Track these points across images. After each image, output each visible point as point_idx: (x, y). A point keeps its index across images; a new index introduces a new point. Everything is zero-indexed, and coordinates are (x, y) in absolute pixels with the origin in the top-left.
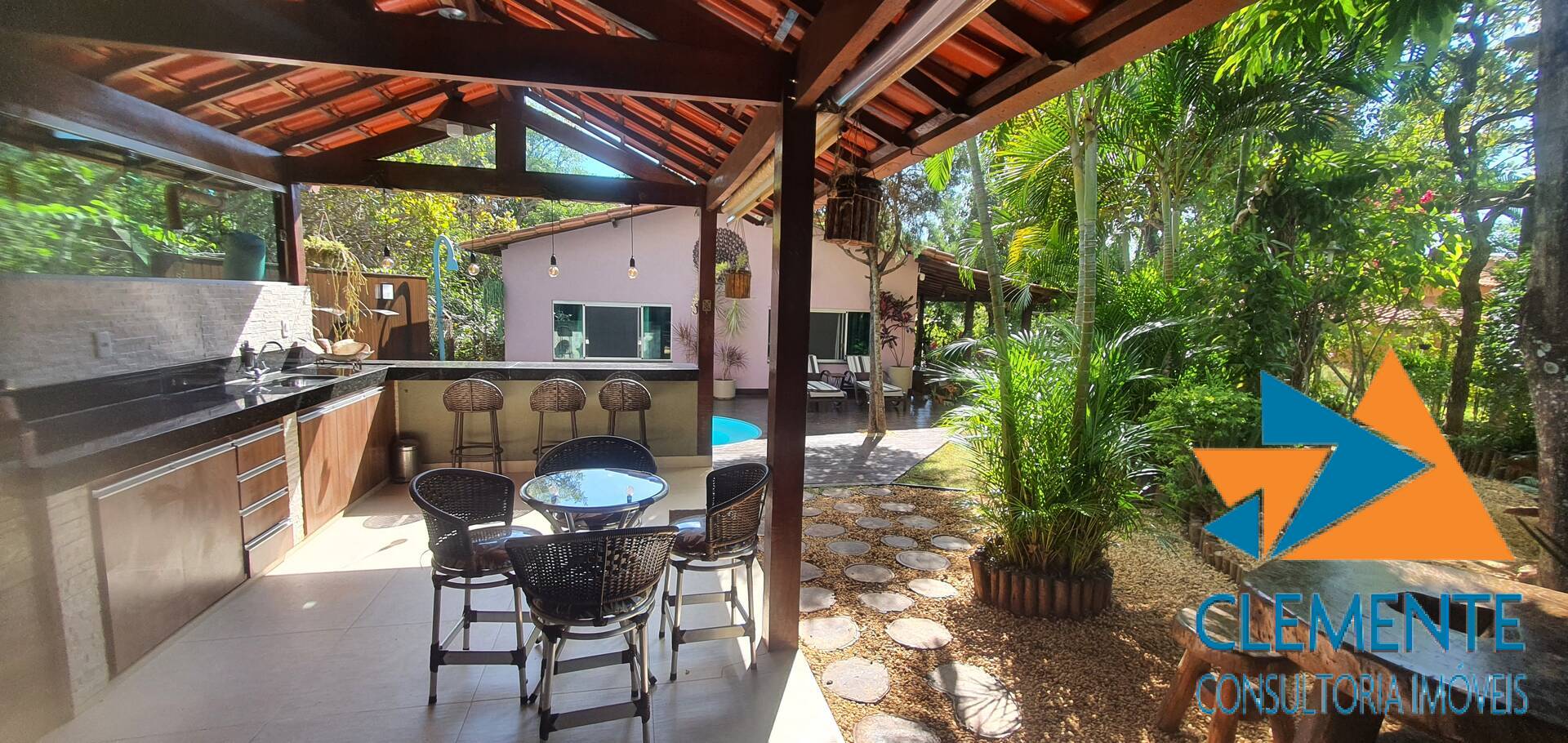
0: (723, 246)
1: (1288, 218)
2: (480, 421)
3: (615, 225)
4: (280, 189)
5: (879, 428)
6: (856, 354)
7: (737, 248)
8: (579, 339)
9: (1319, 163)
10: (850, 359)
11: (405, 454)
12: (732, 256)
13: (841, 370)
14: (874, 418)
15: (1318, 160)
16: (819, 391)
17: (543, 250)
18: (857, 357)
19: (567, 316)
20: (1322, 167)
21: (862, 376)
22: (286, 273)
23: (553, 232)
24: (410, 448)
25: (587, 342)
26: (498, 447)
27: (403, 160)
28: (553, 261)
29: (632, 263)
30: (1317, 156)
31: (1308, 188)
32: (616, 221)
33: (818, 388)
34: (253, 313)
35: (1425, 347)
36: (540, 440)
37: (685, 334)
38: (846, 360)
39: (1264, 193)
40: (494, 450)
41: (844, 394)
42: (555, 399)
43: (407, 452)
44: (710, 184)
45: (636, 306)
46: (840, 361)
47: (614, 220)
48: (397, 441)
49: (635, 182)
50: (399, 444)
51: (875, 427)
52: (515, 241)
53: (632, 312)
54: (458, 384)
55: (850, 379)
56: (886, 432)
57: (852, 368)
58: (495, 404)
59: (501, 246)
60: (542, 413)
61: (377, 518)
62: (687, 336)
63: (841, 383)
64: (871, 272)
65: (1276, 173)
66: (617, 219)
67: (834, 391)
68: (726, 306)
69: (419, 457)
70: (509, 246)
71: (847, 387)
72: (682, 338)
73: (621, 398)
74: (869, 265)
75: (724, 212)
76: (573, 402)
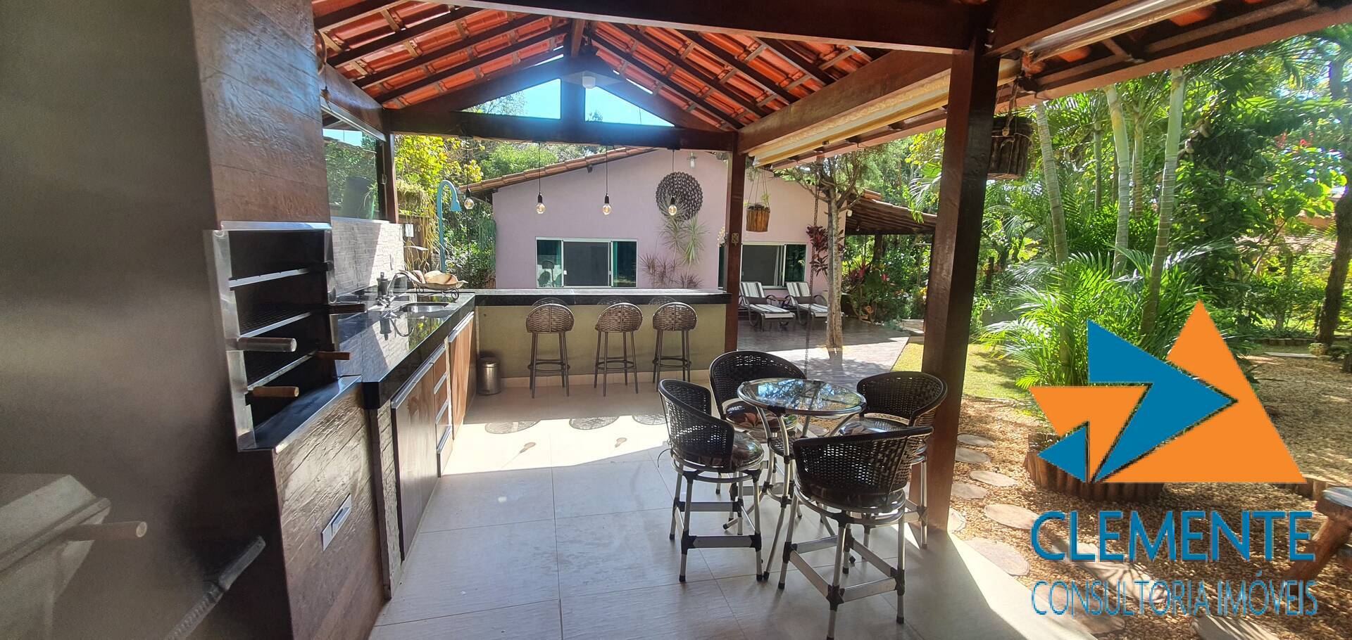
0: (681, 188)
1: (1222, 157)
2: (548, 341)
3: (590, 170)
4: (382, 138)
5: (837, 343)
6: (794, 281)
7: (693, 190)
8: (559, 271)
9: (1249, 108)
10: (789, 285)
11: (488, 370)
12: (689, 196)
13: (780, 295)
14: (832, 336)
15: (1248, 106)
16: (772, 313)
17: (530, 192)
18: (795, 284)
19: (547, 250)
20: (1250, 112)
21: (800, 300)
22: (386, 212)
23: (540, 177)
24: (491, 365)
25: (565, 273)
26: (562, 364)
27: (480, 111)
28: (540, 200)
29: (607, 201)
30: (1248, 103)
31: (1246, 130)
32: (590, 167)
33: (771, 311)
34: (378, 247)
35: (1272, 270)
36: (598, 359)
37: (651, 265)
38: (785, 285)
39: (1200, 135)
40: (563, 366)
41: (791, 315)
42: (619, 320)
43: (490, 369)
44: (748, 130)
45: (608, 241)
46: (781, 287)
47: (591, 166)
48: (479, 359)
49: (677, 129)
50: (485, 363)
51: (834, 343)
52: (506, 185)
53: (604, 247)
54: (541, 309)
55: (794, 303)
56: (844, 347)
57: (792, 293)
58: (567, 325)
59: (494, 189)
60: (607, 333)
61: (493, 425)
62: (653, 267)
63: (786, 305)
64: (830, 209)
65: (1210, 118)
66: (593, 164)
67: (783, 313)
68: (685, 240)
69: (499, 373)
70: (499, 189)
71: (792, 309)
72: (649, 268)
73: (673, 319)
74: (829, 202)
75: (751, 155)
76: (633, 324)
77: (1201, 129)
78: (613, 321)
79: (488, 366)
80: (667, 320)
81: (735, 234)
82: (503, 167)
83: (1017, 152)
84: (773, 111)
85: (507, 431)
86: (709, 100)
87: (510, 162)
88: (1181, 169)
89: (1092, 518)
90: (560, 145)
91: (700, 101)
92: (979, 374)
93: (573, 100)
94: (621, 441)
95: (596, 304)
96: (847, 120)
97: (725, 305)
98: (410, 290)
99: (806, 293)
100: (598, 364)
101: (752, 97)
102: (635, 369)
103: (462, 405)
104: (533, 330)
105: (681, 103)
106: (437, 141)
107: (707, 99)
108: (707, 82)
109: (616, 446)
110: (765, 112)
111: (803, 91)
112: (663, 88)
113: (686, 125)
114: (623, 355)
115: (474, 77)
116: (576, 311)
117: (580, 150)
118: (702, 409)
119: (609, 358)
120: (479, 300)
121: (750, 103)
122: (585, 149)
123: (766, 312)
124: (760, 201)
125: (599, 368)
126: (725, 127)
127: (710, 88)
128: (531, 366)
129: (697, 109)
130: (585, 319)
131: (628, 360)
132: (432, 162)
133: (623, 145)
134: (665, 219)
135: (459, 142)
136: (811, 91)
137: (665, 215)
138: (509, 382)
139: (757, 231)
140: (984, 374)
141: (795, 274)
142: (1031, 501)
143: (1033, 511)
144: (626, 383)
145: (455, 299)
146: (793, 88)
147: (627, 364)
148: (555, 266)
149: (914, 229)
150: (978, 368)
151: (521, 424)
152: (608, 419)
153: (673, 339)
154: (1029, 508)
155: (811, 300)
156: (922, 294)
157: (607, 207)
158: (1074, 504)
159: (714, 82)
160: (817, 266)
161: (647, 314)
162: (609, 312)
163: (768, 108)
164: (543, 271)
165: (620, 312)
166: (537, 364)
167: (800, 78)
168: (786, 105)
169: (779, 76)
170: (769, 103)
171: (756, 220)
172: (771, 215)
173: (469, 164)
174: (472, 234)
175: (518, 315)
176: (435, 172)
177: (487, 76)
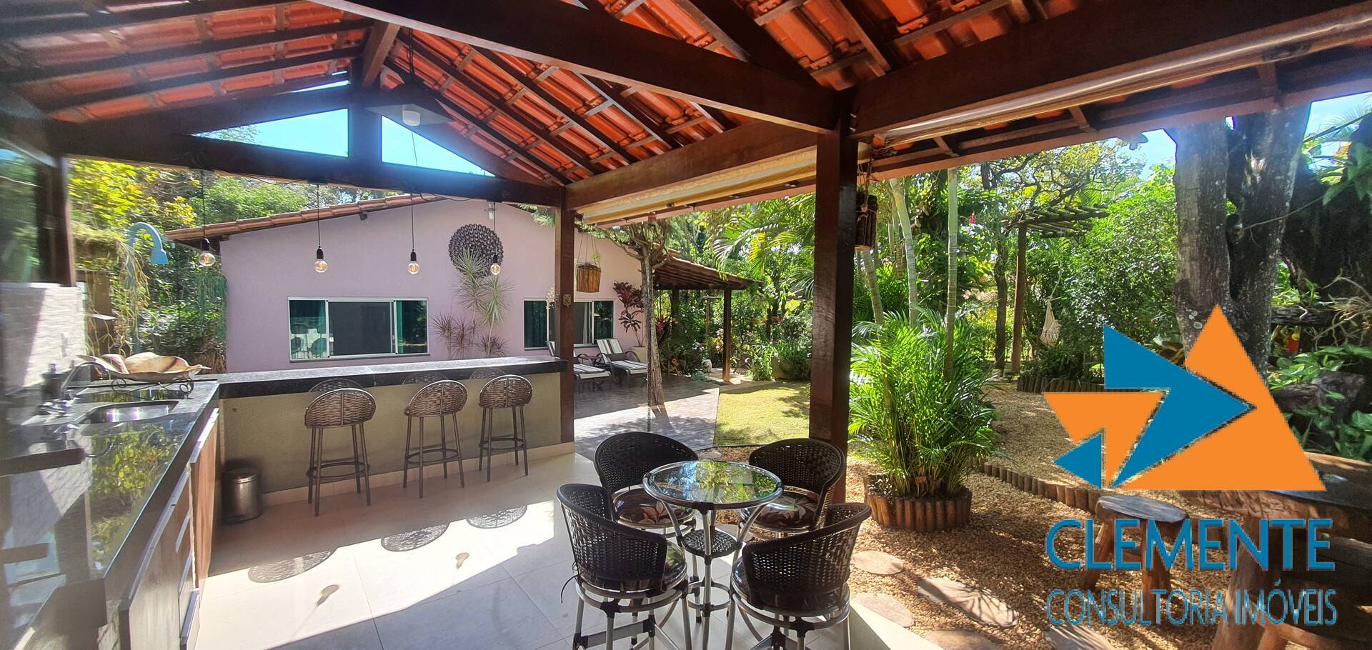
0: (478, 241)
3: (364, 217)
4: (50, 162)
5: (658, 400)
6: (604, 338)
7: (492, 244)
10: (600, 342)
11: (241, 486)
12: (487, 250)
13: (591, 352)
16: (587, 373)
17: (296, 243)
18: (605, 341)
19: (304, 312)
21: (613, 357)
22: (55, 271)
24: (247, 480)
25: (332, 340)
26: (356, 463)
28: (320, 255)
29: (413, 257)
33: (584, 369)
34: (41, 324)
36: (408, 449)
37: (446, 327)
38: (596, 343)
39: (923, 214)
40: (358, 465)
41: (607, 374)
42: (438, 402)
43: (244, 484)
44: (575, 186)
45: (390, 300)
46: (589, 345)
47: (365, 213)
48: (227, 473)
49: (498, 180)
50: (236, 477)
51: (654, 400)
52: (242, 231)
53: (386, 307)
54: (328, 396)
55: (606, 360)
56: (665, 403)
57: (603, 350)
58: (367, 413)
59: (223, 236)
60: (422, 419)
61: (262, 569)
62: (449, 329)
63: (598, 363)
64: (643, 266)
65: (928, 200)
66: (368, 211)
67: (599, 372)
68: (486, 298)
69: (260, 488)
70: (230, 236)
71: (606, 367)
72: (444, 331)
73: (505, 395)
74: (642, 260)
75: (579, 212)
76: (455, 404)
77: (924, 209)
78: (431, 405)
79: (242, 480)
80: (498, 397)
81: (567, 295)
82: (226, 209)
83: (870, 226)
84: (608, 170)
85: (288, 573)
86: (534, 152)
87: (237, 202)
88: (923, 240)
89: (934, 550)
90: (306, 185)
91: (523, 152)
92: (789, 419)
93: (365, 136)
94: (462, 557)
95: (401, 384)
96: (696, 184)
97: (559, 373)
98: (96, 383)
99: (618, 350)
100: (407, 457)
101: (584, 152)
102: (458, 456)
103: (207, 547)
104: (314, 423)
105: (498, 152)
106: (124, 170)
107: (532, 150)
108: (534, 131)
109: (458, 566)
110: (598, 170)
111: (644, 153)
112: (477, 134)
113: (507, 175)
114: (441, 442)
115: (211, 93)
116: (377, 393)
117: (334, 191)
118: (601, 514)
119: (426, 447)
120: (228, 392)
121: (584, 158)
122: (342, 191)
123: (581, 373)
124: (590, 260)
125: (411, 463)
126: (550, 180)
127: (537, 139)
128: (309, 473)
129: (516, 160)
130: (389, 402)
131: (448, 447)
132: (115, 196)
133: (432, 193)
134: (461, 274)
135: (156, 172)
136: (652, 154)
137: (460, 270)
138: (275, 497)
139: (589, 291)
140: (792, 419)
141: (605, 331)
142: (883, 543)
143: (889, 553)
144: (446, 476)
145: (187, 393)
146: (633, 148)
147: (446, 452)
148: (310, 330)
149: (710, 285)
150: (786, 413)
151: (308, 558)
152: (435, 530)
153: (503, 416)
154: (885, 551)
155: (623, 357)
156: (716, 345)
157: (413, 264)
158: (915, 539)
159: (544, 132)
160: (627, 322)
161: (473, 391)
162: (425, 393)
163: (602, 166)
164: (293, 336)
165: (439, 391)
166: (322, 467)
167: (643, 139)
168: (622, 165)
169: (620, 136)
170: (603, 161)
171: (588, 280)
172: (602, 274)
173: (172, 201)
174: (179, 291)
175: (291, 410)
176: (118, 210)
177: (232, 94)
